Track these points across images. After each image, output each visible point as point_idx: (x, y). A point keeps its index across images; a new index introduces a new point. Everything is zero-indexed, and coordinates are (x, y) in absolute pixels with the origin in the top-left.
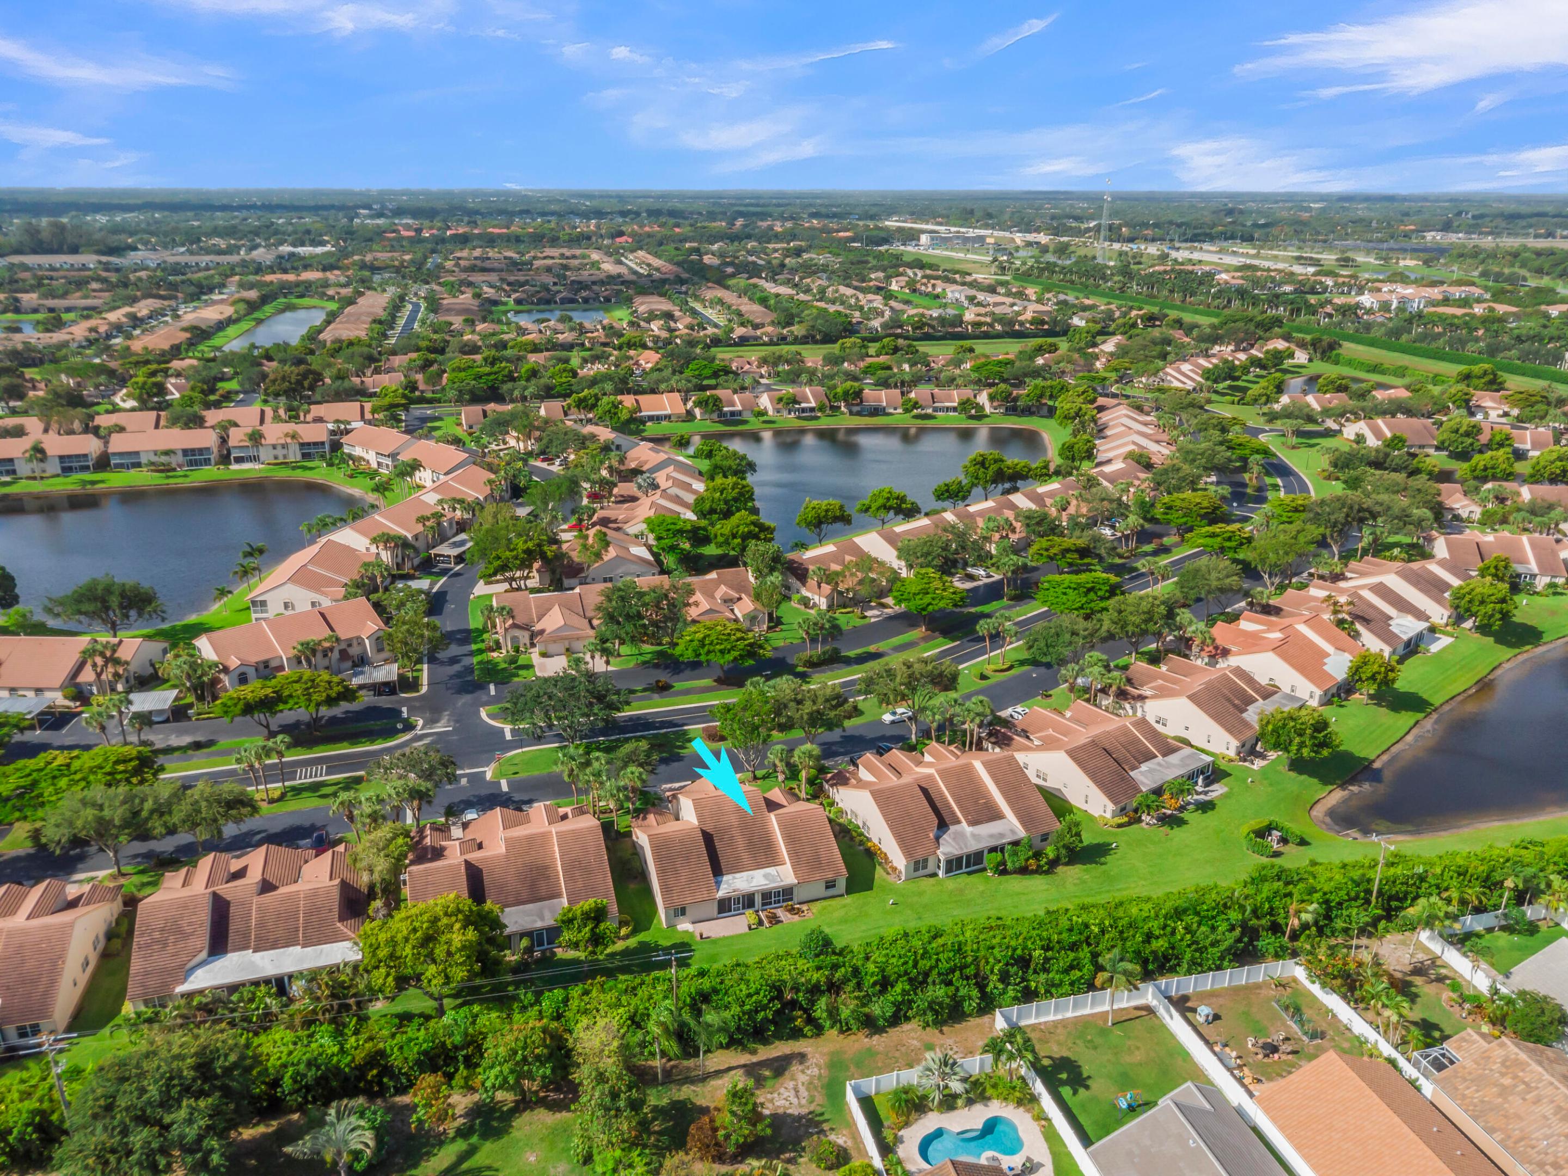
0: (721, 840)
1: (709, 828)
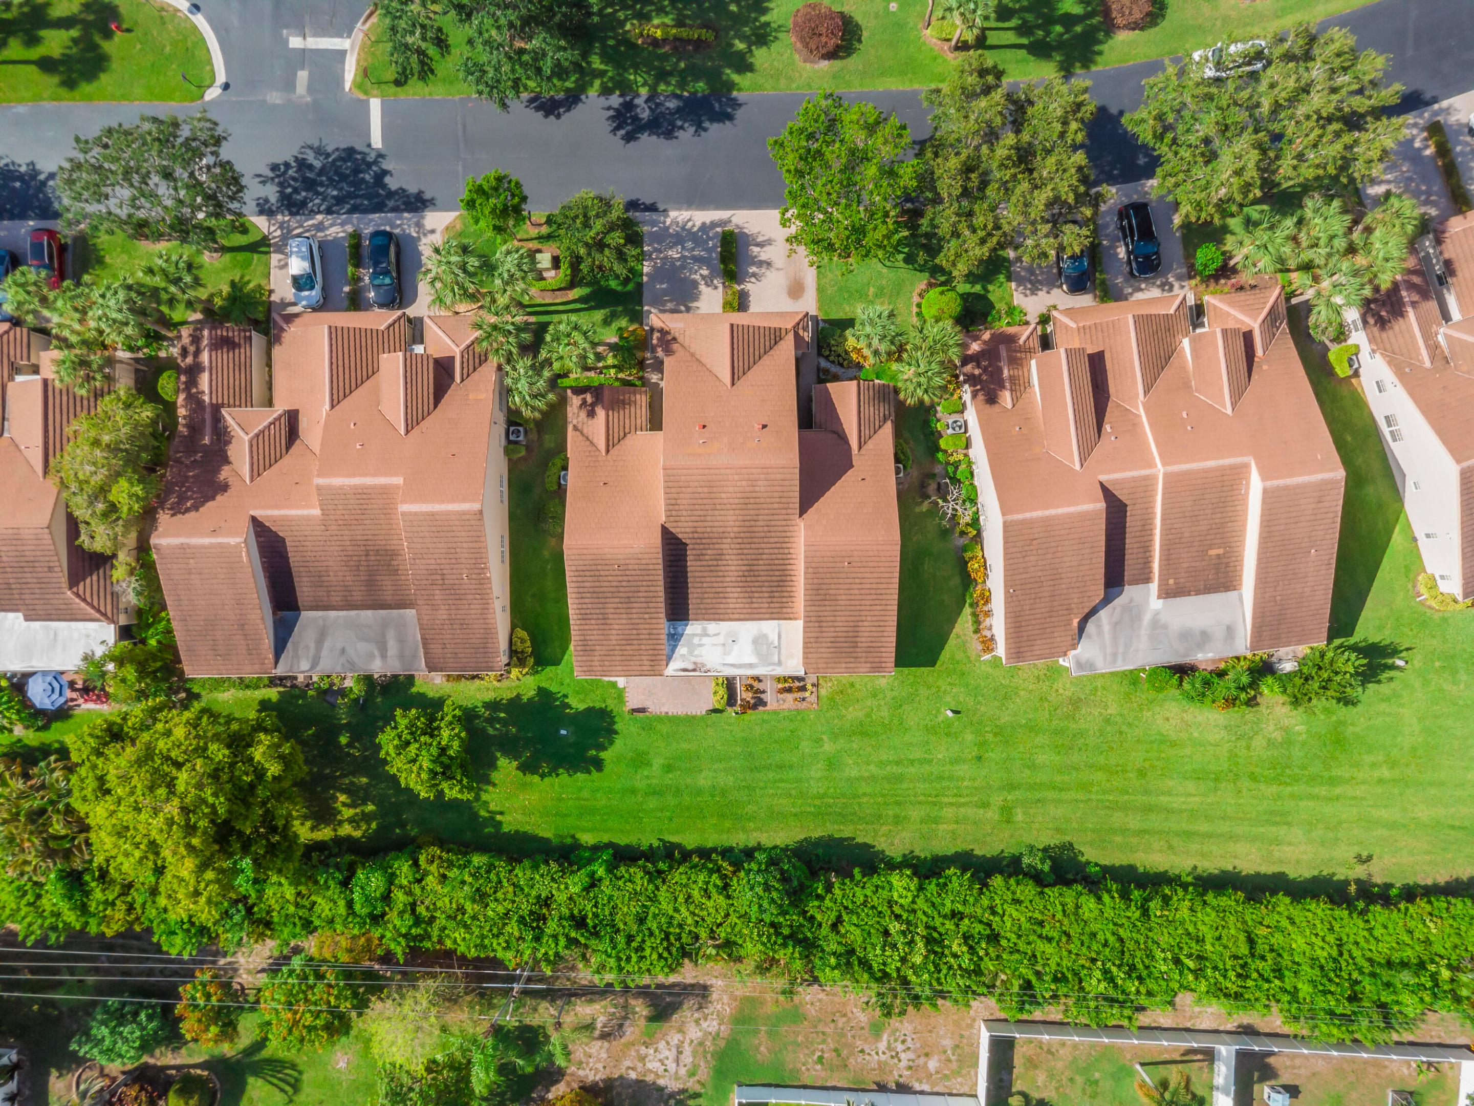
0: (699, 557)
1: (681, 531)
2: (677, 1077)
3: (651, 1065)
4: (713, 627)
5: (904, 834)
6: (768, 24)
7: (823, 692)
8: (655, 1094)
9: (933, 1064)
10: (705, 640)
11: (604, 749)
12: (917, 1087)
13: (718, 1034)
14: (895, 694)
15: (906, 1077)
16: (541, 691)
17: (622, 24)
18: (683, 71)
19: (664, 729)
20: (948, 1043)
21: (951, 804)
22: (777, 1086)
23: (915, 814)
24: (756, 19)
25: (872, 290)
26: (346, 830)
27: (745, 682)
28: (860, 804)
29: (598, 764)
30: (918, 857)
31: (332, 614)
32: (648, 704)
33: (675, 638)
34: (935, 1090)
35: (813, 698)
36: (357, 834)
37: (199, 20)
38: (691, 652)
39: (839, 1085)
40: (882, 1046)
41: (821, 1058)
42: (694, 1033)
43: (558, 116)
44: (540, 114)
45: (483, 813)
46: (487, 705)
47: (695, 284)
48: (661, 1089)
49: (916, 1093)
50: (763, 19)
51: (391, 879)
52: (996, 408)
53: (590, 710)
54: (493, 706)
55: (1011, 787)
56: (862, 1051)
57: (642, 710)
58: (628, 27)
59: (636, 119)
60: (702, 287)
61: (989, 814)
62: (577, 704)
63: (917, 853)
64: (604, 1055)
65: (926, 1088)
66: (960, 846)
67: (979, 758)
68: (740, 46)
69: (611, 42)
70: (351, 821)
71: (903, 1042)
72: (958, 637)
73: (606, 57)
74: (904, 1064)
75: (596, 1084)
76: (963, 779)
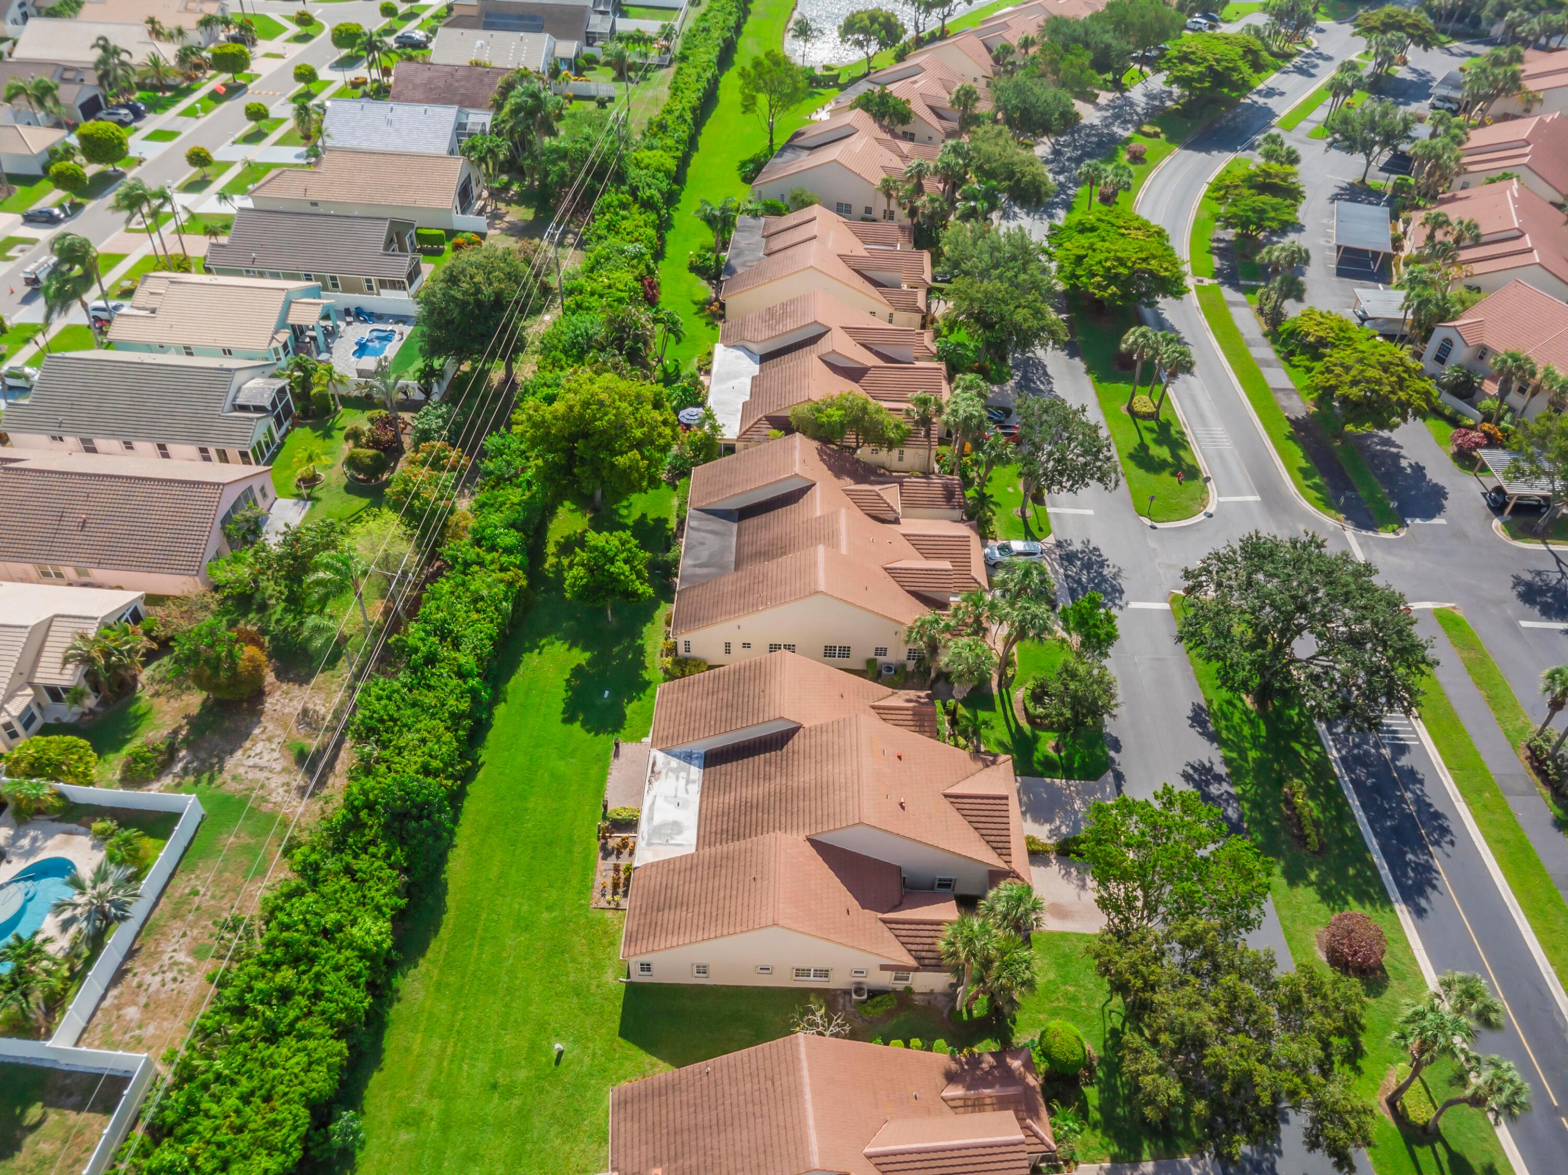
0: (768, 762)
2: (236, 766)
3: (259, 747)
4: (695, 789)
5: (423, 993)
6: (1346, 903)
7: (609, 914)
8: (228, 748)
9: (132, 1012)
10: (682, 782)
11: (583, 725)
12: (114, 992)
13: (267, 801)
14: (593, 989)
15: (131, 981)
16: (648, 684)
17: (1299, 776)
18: (1269, 824)
19: (594, 771)
20: (151, 1030)
21: (444, 1050)
22: (186, 849)
23: (442, 1008)
24: (1347, 892)
25: (1072, 989)
26: (551, 560)
27: (630, 841)
28: (471, 946)
29: (569, 719)
30: (390, 1006)
31: (734, 539)
32: (622, 759)
33: (688, 757)
34: (99, 1014)
35: (603, 904)
36: (547, 566)
37: (1200, 517)
38: (672, 770)
39: (157, 910)
40: (181, 957)
41: (196, 893)
42: (276, 781)
43: (1192, 726)
44: (1190, 714)
45: (543, 641)
46: (641, 647)
47: (1050, 821)
48: (231, 753)
49: (107, 990)
50: (1350, 898)
51: (508, 551)
52: (941, 1080)
53: (623, 716)
54: (640, 651)
55: (445, 1128)
56: (184, 935)
57: (616, 755)
58: (1296, 781)
59: (1208, 783)
60: (1047, 827)
61: (419, 1097)
62: (630, 709)
63: (396, 1006)
64: (287, 710)
65: (106, 1004)
66: (390, 1057)
67: (494, 1086)
68: (1313, 876)
69: (1276, 766)
70: (559, 563)
71: (175, 980)
72: (653, 1066)
73: (1259, 763)
74: (148, 978)
75: (262, 703)
76: (472, 1066)
